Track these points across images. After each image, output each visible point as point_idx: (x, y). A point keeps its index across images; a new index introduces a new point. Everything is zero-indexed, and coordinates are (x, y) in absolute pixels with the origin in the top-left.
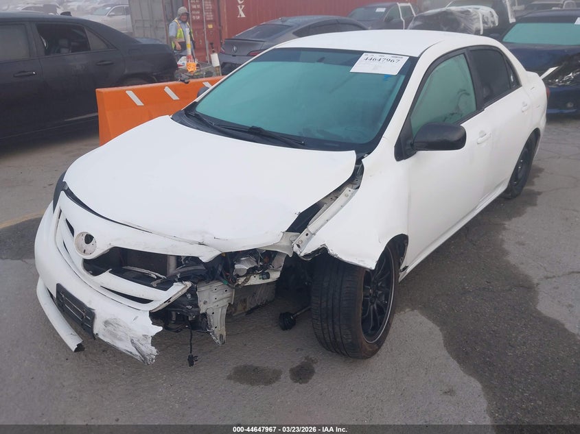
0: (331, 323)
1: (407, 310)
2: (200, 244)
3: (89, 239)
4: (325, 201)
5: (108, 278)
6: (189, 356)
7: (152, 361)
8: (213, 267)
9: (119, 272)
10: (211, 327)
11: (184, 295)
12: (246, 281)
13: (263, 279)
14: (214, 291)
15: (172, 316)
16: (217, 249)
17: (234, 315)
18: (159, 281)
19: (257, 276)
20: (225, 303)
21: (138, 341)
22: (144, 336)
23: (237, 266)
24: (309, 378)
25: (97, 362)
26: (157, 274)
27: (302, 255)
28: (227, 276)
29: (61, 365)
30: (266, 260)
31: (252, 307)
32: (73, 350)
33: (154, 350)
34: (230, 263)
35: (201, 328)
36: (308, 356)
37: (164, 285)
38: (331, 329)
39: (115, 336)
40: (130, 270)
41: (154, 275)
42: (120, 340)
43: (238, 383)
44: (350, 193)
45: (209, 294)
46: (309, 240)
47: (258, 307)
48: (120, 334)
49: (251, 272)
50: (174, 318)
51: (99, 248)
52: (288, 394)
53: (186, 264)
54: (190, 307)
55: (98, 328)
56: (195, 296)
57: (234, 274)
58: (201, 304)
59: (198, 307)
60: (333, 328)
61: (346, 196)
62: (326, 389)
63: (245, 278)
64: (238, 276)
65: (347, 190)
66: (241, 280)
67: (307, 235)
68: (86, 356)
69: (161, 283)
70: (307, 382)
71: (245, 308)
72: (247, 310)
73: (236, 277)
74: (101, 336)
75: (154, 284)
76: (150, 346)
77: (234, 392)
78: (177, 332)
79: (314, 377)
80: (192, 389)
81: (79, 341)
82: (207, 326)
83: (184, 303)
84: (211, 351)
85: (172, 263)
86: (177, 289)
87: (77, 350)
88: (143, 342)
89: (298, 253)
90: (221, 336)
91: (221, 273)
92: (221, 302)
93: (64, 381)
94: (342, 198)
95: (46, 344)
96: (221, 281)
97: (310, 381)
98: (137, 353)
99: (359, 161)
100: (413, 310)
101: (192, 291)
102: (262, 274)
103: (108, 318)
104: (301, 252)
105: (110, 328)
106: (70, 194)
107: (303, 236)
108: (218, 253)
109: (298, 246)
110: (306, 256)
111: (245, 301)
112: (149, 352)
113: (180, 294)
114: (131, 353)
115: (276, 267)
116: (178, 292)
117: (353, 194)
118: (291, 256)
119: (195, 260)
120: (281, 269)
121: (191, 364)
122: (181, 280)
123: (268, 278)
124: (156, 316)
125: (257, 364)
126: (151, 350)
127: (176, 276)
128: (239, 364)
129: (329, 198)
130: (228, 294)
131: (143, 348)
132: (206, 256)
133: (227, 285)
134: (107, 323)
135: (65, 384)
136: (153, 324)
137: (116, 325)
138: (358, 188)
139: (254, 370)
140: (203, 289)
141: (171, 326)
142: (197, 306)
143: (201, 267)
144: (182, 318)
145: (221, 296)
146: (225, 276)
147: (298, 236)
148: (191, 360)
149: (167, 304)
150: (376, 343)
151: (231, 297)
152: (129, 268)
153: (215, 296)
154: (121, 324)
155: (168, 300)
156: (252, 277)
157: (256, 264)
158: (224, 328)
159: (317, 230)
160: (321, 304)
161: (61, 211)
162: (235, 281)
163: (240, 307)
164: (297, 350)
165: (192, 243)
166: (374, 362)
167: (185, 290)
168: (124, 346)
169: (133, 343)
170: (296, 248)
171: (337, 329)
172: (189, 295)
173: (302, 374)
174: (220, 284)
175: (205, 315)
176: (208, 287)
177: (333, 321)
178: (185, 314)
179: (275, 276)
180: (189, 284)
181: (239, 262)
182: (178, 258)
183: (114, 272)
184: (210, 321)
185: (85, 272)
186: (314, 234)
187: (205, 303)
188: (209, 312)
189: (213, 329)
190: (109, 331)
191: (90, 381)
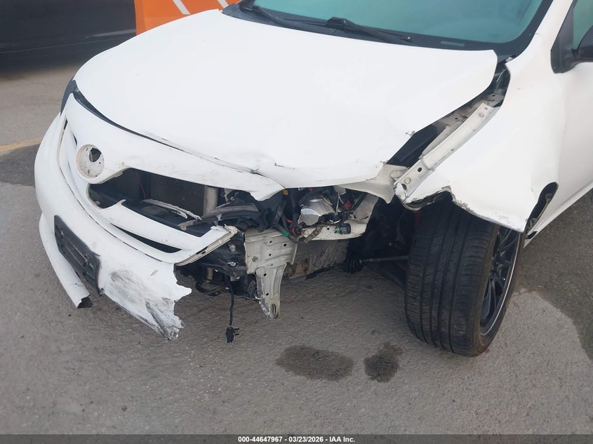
0: (437, 305)
1: (523, 290)
2: (253, 172)
3: (95, 154)
4: (445, 122)
5: (120, 213)
6: (228, 329)
7: (175, 334)
8: (269, 210)
9: (136, 205)
10: (262, 293)
11: (226, 246)
12: (315, 233)
13: (341, 233)
14: (269, 244)
15: (206, 273)
16: (277, 181)
17: (291, 278)
18: (191, 223)
19: (332, 229)
20: (283, 261)
21: (156, 305)
22: (165, 299)
23: (305, 211)
24: (392, 376)
25: (107, 322)
26: (188, 212)
27: (409, 201)
28: (289, 224)
29: (62, 322)
30: (347, 206)
31: (316, 269)
32: (77, 305)
33: (177, 322)
34: (294, 205)
35: (247, 293)
36: (389, 343)
37: (199, 229)
38: (434, 314)
39: (124, 294)
40: (152, 205)
41: (184, 213)
42: (132, 301)
43: (291, 373)
44: (486, 113)
45: (261, 247)
46: (422, 178)
47: (322, 270)
48: (132, 293)
49: (325, 220)
50: (210, 276)
51: (108, 169)
52: (362, 396)
53: (230, 201)
54: (233, 264)
55: (104, 281)
56: (241, 249)
57: (299, 222)
58: (248, 261)
59: (244, 264)
60: (439, 314)
61: (481, 115)
62: (417, 394)
63: (314, 229)
64: (305, 226)
65: (483, 107)
66: (308, 232)
67: (420, 170)
68: (94, 314)
69: (194, 226)
70: (388, 380)
71: (306, 270)
72: (308, 273)
73: (301, 227)
74: (107, 293)
75: (183, 225)
76: (172, 314)
77: (286, 384)
78: (214, 295)
79: (398, 374)
80: (229, 374)
81: (85, 294)
82: (256, 291)
83: (225, 257)
84: (257, 322)
85: (211, 198)
86: (216, 236)
87: (81, 306)
88: (163, 308)
89: (403, 198)
90: (274, 306)
91: (281, 220)
92: (277, 260)
93: (62, 345)
94: (473, 120)
95: (47, 292)
96: (278, 230)
97: (393, 380)
98: (155, 323)
99: (501, 66)
100: (530, 291)
101: (238, 241)
102: (339, 225)
103: (116, 268)
104: (407, 197)
105: (118, 283)
106: (80, 98)
107: (413, 172)
108: (278, 188)
109: (404, 187)
110: (414, 203)
111: (306, 261)
112: (171, 323)
113: (221, 243)
114: (146, 321)
115: (359, 218)
116: (217, 241)
117: (491, 115)
118: (388, 202)
119: (244, 196)
120: (367, 221)
121: (230, 339)
122: (221, 224)
123: (349, 232)
124: (184, 272)
125: (319, 347)
126: (173, 321)
127: (215, 217)
128: (293, 344)
129: (453, 117)
130: (288, 250)
131: (162, 317)
132: (262, 191)
133: (288, 237)
134: (114, 276)
135: (63, 348)
136: (177, 283)
137: (127, 281)
138: (499, 104)
139: (313, 355)
140: (252, 239)
141: (206, 285)
142: (242, 263)
143: (253, 208)
144: (221, 279)
145: (276, 252)
146: (285, 224)
147: (403, 172)
148: (231, 335)
149: (201, 255)
150: (488, 335)
151: (291, 254)
152: (151, 201)
153: (269, 251)
154: (134, 279)
155: (203, 251)
156: (324, 229)
157: (332, 211)
158: (278, 295)
159: (437, 164)
160: (424, 277)
161: (67, 122)
162: (299, 232)
163: (299, 269)
164: (373, 332)
165: (241, 170)
166: (483, 360)
167: (227, 239)
168: (137, 310)
169: (149, 308)
170: (399, 191)
171: (445, 315)
172: (233, 247)
173: (381, 367)
174: (277, 234)
175: (253, 276)
176: (260, 238)
177: (440, 303)
178: (225, 273)
179: (358, 230)
180: (234, 230)
181: (308, 205)
182: (220, 191)
183: (128, 205)
184: (260, 286)
185: (89, 202)
186: (432, 169)
187: (255, 259)
188: (260, 273)
189: (264, 296)
190: (117, 288)
191: (96, 349)
